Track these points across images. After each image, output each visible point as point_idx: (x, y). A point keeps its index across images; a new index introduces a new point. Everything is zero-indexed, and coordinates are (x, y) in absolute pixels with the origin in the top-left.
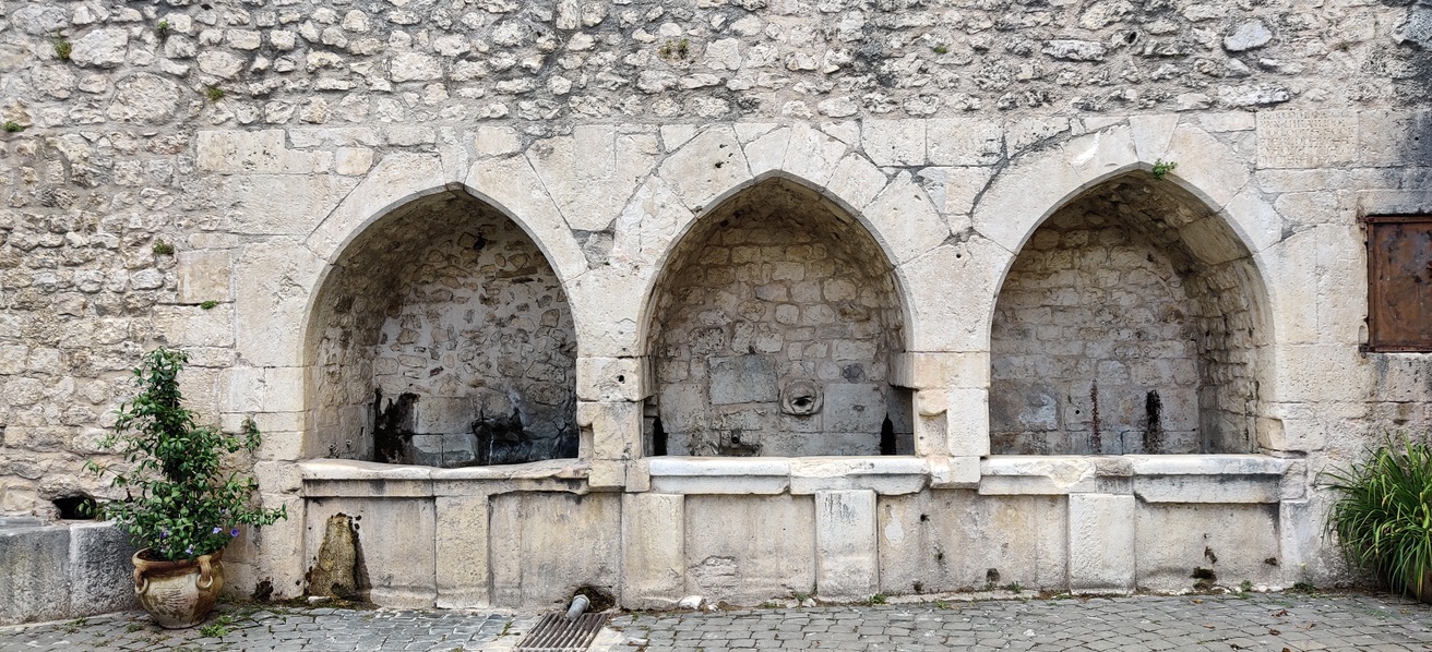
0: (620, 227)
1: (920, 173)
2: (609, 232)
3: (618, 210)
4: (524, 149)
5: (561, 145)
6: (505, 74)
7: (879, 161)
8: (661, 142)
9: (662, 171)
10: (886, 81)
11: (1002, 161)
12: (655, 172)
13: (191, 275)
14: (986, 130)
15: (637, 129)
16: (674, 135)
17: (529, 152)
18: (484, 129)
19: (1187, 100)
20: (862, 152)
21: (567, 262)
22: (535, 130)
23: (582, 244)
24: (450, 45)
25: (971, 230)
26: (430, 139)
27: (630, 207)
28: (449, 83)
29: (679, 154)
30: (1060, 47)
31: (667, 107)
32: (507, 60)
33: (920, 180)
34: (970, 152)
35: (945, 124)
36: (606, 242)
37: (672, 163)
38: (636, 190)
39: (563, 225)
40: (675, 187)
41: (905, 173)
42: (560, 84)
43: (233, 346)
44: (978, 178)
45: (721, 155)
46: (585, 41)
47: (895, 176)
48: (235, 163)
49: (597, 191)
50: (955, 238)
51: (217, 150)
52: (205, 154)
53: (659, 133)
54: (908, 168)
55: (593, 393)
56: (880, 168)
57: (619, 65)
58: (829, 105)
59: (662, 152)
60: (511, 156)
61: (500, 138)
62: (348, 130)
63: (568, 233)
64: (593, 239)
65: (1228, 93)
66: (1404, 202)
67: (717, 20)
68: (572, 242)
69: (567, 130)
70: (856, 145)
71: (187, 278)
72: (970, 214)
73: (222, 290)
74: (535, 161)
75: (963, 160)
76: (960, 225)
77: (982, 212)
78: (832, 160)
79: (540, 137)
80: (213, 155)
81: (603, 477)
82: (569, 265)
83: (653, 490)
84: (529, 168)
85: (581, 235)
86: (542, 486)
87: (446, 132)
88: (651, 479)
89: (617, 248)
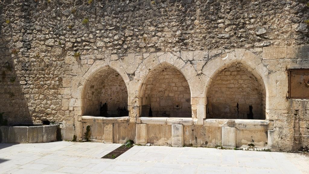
0: (136, 73)
1: (192, 62)
2: (134, 74)
3: (135, 70)
4: (119, 59)
5: (126, 58)
6: (116, 45)
7: (184, 60)
8: (143, 57)
9: (143, 62)
10: (186, 44)
11: (208, 59)
12: (142, 62)
13: (65, 82)
14: (205, 53)
15: (139, 54)
16: (145, 55)
17: (120, 59)
18: (112, 55)
19: (247, 46)
20: (180, 58)
21: (126, 79)
22: (121, 55)
23: (129, 76)
24: (107, 40)
25: (202, 73)
26: (103, 57)
27: (137, 69)
28: (107, 47)
29: (147, 59)
30: (220, 36)
31: (144, 50)
32: (116, 42)
33: (192, 63)
34: (202, 58)
35: (197, 52)
36: (133, 76)
37: (145, 61)
38: (138, 66)
39: (125, 73)
40: (145, 65)
41: (189, 62)
42: (125, 46)
43: (71, 95)
44: (203, 63)
45: (154, 59)
46: (130, 38)
47: (187, 62)
48: (71, 62)
49: (132, 66)
50: (198, 75)
51: (69, 60)
52: (67, 61)
53: (143, 55)
54: (189, 61)
55: (131, 104)
56: (184, 61)
57: (136, 43)
58: (175, 49)
59: (143, 59)
60: (117, 60)
61: (115, 57)
62: (90, 56)
63: (126, 74)
64: (131, 75)
65: (257, 44)
66: (297, 66)
67: (153, 33)
68: (127, 76)
69: (126, 55)
70: (180, 57)
71: (64, 83)
72: (202, 70)
73: (69, 85)
74: (121, 61)
75: (200, 59)
76: (199, 72)
77: (204, 69)
78: (175, 60)
79: (122, 56)
80: (68, 61)
81: (132, 120)
82: (127, 80)
83: (141, 123)
84: (120, 62)
85: (129, 75)
86: (123, 122)
87: (106, 56)
88: (141, 121)
89: (135, 77)
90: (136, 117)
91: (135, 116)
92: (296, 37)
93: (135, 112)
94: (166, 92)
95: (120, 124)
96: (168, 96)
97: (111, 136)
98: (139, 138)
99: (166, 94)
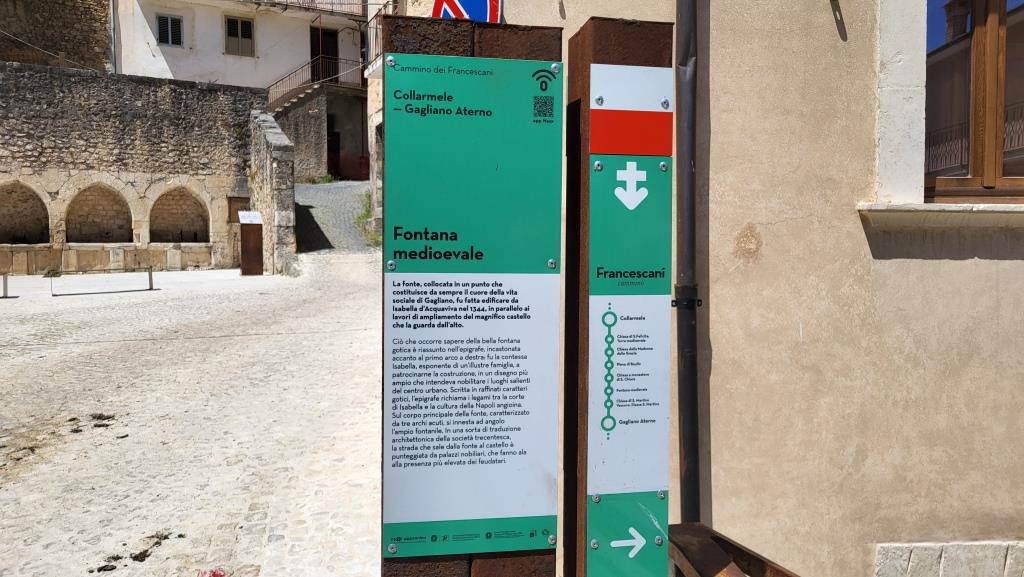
0: (60, 192)
2: (57, 193)
3: (59, 188)
4: (34, 174)
5: (44, 173)
6: (30, 156)
8: (70, 174)
10: (125, 165)
11: (151, 182)
12: (68, 180)
14: (148, 176)
15: (64, 170)
16: (73, 172)
18: (23, 169)
19: (191, 172)
20: (119, 179)
22: (36, 169)
23: (50, 195)
24: (16, 149)
25: (145, 196)
26: (9, 170)
27: (62, 187)
28: (14, 158)
30: (164, 159)
31: (71, 166)
32: (30, 153)
33: (133, 185)
35: (138, 174)
36: (56, 196)
37: (73, 178)
38: (64, 184)
39: (45, 191)
40: (74, 184)
41: (130, 184)
42: (44, 159)
44: (146, 186)
45: (85, 177)
46: (50, 150)
47: (127, 184)
49: (54, 184)
50: (141, 198)
53: (69, 172)
54: (130, 182)
55: (54, 228)
56: (124, 182)
57: (59, 157)
58: (112, 168)
59: (70, 176)
60: (31, 175)
63: (46, 193)
64: (53, 194)
65: (200, 172)
66: (236, 195)
67: (84, 148)
68: (47, 195)
69: (45, 170)
70: (118, 177)
72: (145, 193)
74: (37, 176)
75: (143, 182)
76: (142, 195)
77: (147, 192)
78: (112, 180)
79: (38, 171)
81: (56, 246)
82: (46, 200)
83: (70, 250)
84: (36, 178)
85: (50, 193)
86: (41, 249)
87: (13, 168)
88: (69, 247)
89: (59, 197)
90: (62, 243)
91: (61, 241)
92: (234, 169)
93: (61, 237)
94: (90, 216)
95: (37, 252)
97: (25, 267)
98: (67, 266)
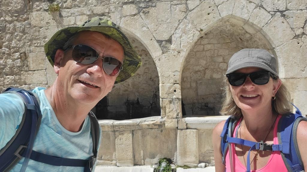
0: (173, 39)
1: (284, 13)
3: (172, 32)
4: (139, 13)
5: (152, 10)
7: (269, 9)
8: (187, 7)
13: (32, 61)
15: (179, 3)
16: (192, 4)
18: (124, 6)
20: (262, 6)
21: (155, 52)
22: (142, 5)
23: (160, 45)
26: (107, 11)
27: (177, 31)
33: (284, 16)
34: (303, 5)
36: (168, 45)
38: (179, 25)
39: (153, 39)
40: (192, 23)
41: (278, 13)
43: (47, 84)
45: (210, 10)
48: (43, 23)
49: (165, 26)
50: (297, 37)
51: (37, 19)
52: (34, 21)
53: (186, 4)
55: (166, 96)
56: (269, 12)
59: (187, 10)
60: (135, 15)
61: (131, 9)
62: (79, 9)
64: (164, 43)
68: (157, 45)
70: (260, 4)
71: (31, 62)
72: (303, 28)
73: (42, 65)
78: (251, 10)
79: (144, 8)
80: (37, 21)
81: (170, 124)
83: (187, 128)
84: (141, 19)
85: (160, 42)
88: (187, 124)
89: (172, 46)
90: (176, 118)
91: (175, 116)
93: (175, 109)
94: (207, 71)
96: (212, 78)
98: (184, 154)
99: (208, 76)
